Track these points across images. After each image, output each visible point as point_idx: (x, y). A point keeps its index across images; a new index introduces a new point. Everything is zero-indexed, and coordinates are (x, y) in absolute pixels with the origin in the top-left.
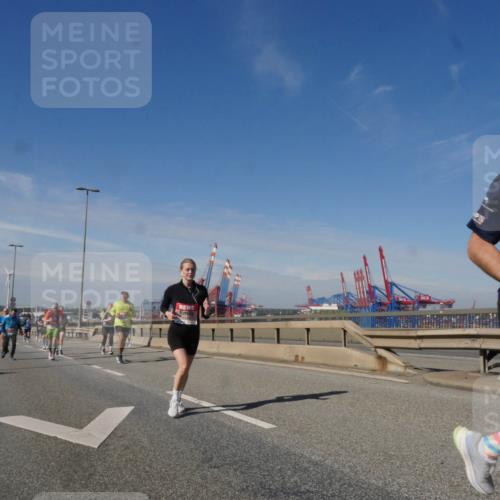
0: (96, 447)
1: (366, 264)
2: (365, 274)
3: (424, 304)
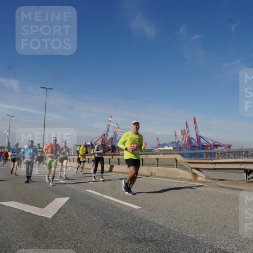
0: (50, 217)
1: (187, 126)
2: (186, 131)
3: (216, 146)
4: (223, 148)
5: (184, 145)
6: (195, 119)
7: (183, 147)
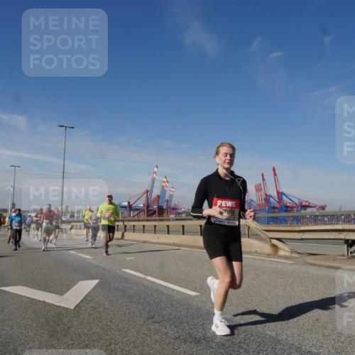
0: (73, 308)
1: (264, 180)
2: (262, 186)
3: (305, 207)
4: (314, 210)
5: (259, 205)
7: (258, 208)
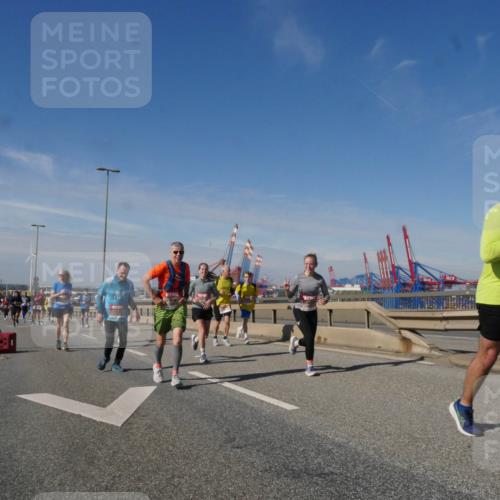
0: (120, 425)
1: (389, 244)
2: (388, 254)
3: (449, 284)
4: (463, 288)
5: (383, 281)
6: (404, 230)
7: (381, 285)
